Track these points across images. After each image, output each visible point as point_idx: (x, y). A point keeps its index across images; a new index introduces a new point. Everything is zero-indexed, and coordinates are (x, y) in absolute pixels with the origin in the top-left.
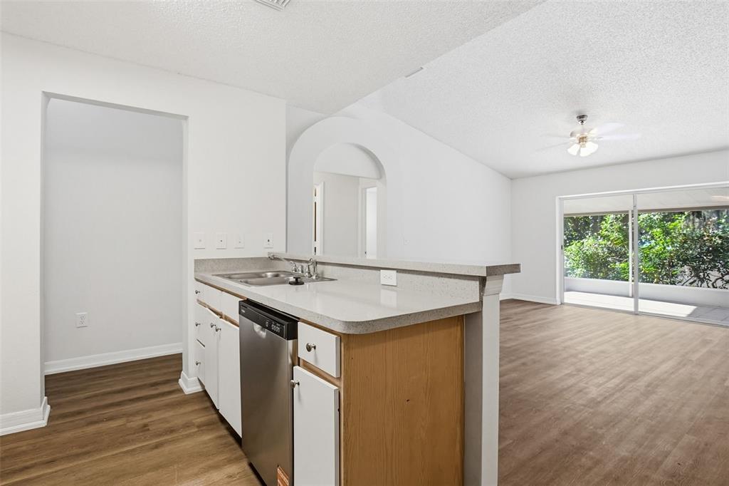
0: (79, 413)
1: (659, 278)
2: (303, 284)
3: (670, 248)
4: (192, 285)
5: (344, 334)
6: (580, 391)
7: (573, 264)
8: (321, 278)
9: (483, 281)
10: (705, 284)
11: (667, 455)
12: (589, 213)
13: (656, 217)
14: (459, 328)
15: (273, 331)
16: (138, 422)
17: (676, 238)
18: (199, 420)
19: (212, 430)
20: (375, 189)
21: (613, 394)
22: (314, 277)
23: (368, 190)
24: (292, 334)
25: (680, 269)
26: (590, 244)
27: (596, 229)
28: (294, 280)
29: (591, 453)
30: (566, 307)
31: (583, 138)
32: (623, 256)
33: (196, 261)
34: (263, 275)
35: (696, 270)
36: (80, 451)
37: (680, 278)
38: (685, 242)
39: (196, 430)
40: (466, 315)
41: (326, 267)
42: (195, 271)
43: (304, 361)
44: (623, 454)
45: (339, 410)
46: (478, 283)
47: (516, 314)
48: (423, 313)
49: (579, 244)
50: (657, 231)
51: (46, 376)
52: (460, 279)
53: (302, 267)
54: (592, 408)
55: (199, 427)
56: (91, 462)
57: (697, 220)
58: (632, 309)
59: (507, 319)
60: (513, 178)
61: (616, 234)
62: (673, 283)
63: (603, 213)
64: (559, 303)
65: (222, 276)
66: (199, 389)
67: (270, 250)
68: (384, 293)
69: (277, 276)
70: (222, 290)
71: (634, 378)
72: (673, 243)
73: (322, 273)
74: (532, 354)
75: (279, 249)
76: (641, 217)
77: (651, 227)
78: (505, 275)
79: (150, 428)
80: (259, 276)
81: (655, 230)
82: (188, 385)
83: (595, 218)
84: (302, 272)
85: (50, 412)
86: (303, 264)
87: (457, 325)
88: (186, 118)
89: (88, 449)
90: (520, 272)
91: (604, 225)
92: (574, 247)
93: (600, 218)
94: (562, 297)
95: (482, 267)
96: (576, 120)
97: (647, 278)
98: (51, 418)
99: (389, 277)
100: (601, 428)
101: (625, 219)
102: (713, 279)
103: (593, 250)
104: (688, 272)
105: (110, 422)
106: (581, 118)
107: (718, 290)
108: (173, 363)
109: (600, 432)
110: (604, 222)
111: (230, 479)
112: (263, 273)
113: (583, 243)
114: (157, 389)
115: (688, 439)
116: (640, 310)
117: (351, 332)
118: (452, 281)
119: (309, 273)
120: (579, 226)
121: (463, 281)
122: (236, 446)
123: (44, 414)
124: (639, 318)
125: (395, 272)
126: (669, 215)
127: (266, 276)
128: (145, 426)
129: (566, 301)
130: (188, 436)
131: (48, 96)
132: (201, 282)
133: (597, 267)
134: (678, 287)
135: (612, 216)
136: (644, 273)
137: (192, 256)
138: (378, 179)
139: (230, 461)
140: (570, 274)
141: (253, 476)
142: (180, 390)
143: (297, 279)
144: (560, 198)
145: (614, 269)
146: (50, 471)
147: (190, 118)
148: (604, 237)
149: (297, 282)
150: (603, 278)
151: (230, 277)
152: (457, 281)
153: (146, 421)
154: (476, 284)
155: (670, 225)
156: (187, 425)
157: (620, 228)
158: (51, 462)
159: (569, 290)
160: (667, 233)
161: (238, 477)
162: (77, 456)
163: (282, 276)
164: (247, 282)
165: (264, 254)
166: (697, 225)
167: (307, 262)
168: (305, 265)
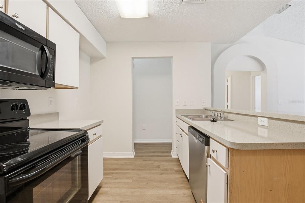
0: (142, 156)
2: (216, 121)
4: (175, 119)
5: (230, 148)
8: (226, 119)
15: (199, 140)
16: (157, 164)
18: (176, 169)
19: (180, 174)
20: (260, 77)
22: (223, 119)
23: (256, 77)
24: (207, 143)
28: (212, 119)
33: (176, 110)
34: (201, 116)
36: (141, 168)
39: (174, 172)
41: (229, 114)
42: (176, 113)
43: (212, 156)
45: (227, 184)
48: (283, 144)
51: (134, 143)
53: (218, 114)
55: (175, 171)
56: (143, 173)
65: (185, 116)
66: (177, 157)
67: (205, 106)
68: (260, 129)
69: (207, 117)
70: (184, 121)
73: (227, 117)
75: (209, 106)
79: (160, 167)
80: (199, 117)
82: (174, 155)
84: (218, 116)
85: (135, 154)
86: (218, 112)
88: (172, 57)
89: (143, 168)
98: (135, 156)
99: (263, 121)
105: (150, 162)
108: (169, 146)
111: (184, 195)
112: (201, 115)
114: (164, 154)
117: (234, 147)
119: (221, 117)
122: (188, 183)
123: (133, 155)
125: (267, 119)
127: (202, 117)
128: (159, 166)
130: (172, 173)
131: (133, 58)
132: (178, 118)
137: (175, 108)
138: (261, 71)
139: (185, 188)
141: (193, 197)
142: (171, 156)
143: (213, 119)
146: (133, 172)
147: (173, 57)
149: (214, 121)
151: (187, 117)
153: (159, 164)
156: (172, 170)
158: (133, 169)
161: (187, 195)
162: (140, 170)
163: (209, 117)
164: (193, 119)
165: (202, 107)
167: (220, 111)
168: (219, 113)
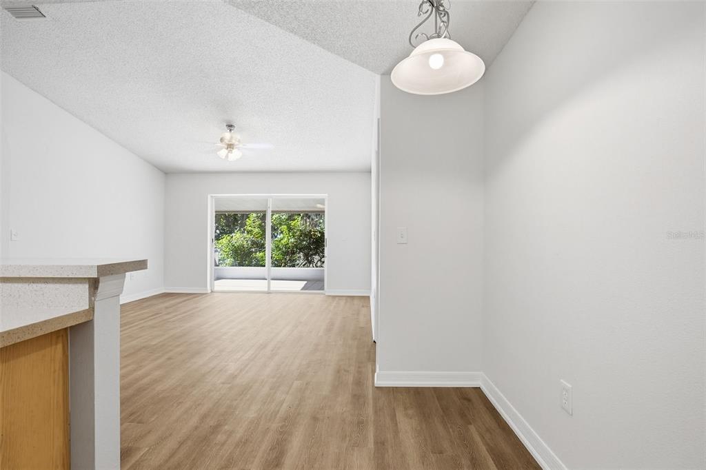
1: (285, 263)
3: (293, 240)
6: (221, 371)
7: (224, 255)
9: (94, 284)
10: (311, 265)
11: (282, 403)
12: (238, 212)
13: (284, 217)
14: (60, 346)
17: (296, 233)
21: (247, 365)
25: (299, 255)
26: (238, 238)
27: (243, 225)
29: (226, 427)
30: (215, 295)
31: (231, 145)
32: (261, 247)
35: (307, 256)
37: (298, 262)
38: (301, 236)
40: (71, 327)
44: (252, 416)
46: (87, 286)
47: (166, 308)
49: (229, 238)
50: (284, 227)
52: (61, 283)
54: (229, 384)
57: (308, 220)
58: (266, 289)
59: (157, 314)
60: (168, 174)
61: (257, 230)
62: (294, 266)
63: (248, 211)
64: (209, 291)
71: (263, 346)
72: (294, 236)
74: (179, 346)
76: (274, 217)
77: (281, 224)
78: (127, 273)
81: (283, 227)
83: (243, 215)
87: (56, 344)
90: (146, 268)
91: (248, 222)
92: (225, 240)
93: (245, 215)
94: (212, 285)
95: (92, 266)
96: (226, 128)
97: (277, 264)
100: (236, 400)
101: (263, 218)
102: (316, 261)
103: (240, 242)
104: (302, 257)
106: (230, 126)
107: (319, 268)
109: (235, 403)
110: (247, 220)
113: (232, 237)
115: (297, 384)
116: (272, 289)
118: (51, 286)
120: (229, 222)
121: (66, 285)
124: (271, 296)
126: (291, 217)
129: (216, 289)
133: (244, 257)
134: (296, 268)
135: (254, 215)
136: (276, 260)
140: (222, 264)
144: (212, 196)
145: (255, 257)
148: (249, 232)
150: (248, 266)
152: (58, 286)
154: (84, 288)
155: (293, 223)
157: (260, 225)
159: (218, 279)
160: (290, 229)
166: (308, 223)
